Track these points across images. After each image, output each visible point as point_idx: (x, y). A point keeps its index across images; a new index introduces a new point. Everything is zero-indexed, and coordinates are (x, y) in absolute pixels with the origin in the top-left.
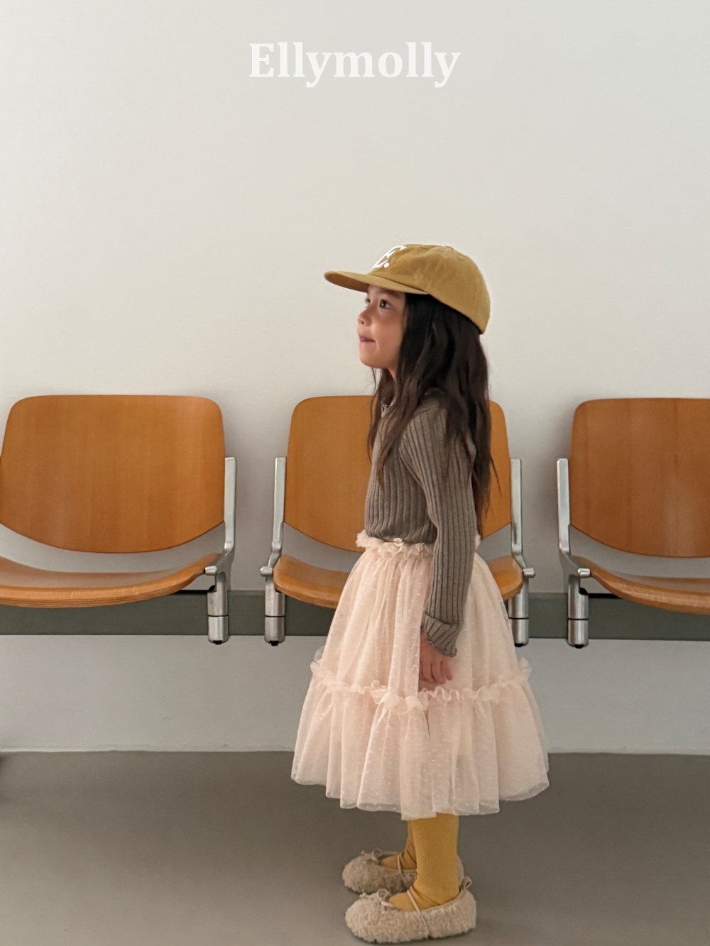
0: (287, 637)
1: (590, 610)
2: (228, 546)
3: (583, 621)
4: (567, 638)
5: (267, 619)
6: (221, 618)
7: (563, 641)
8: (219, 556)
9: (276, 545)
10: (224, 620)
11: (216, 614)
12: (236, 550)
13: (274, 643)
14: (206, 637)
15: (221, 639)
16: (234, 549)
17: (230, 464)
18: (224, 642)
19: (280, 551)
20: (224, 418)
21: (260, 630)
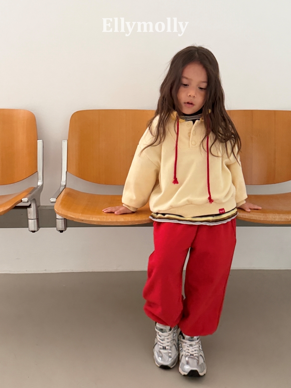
0: (68, 228)
2: (40, 183)
8: (34, 189)
9: (63, 183)
10: (37, 221)
12: (43, 186)
13: (61, 231)
14: (28, 228)
17: (40, 143)
18: (37, 231)
19: (65, 185)
20: (37, 121)
21: (55, 226)
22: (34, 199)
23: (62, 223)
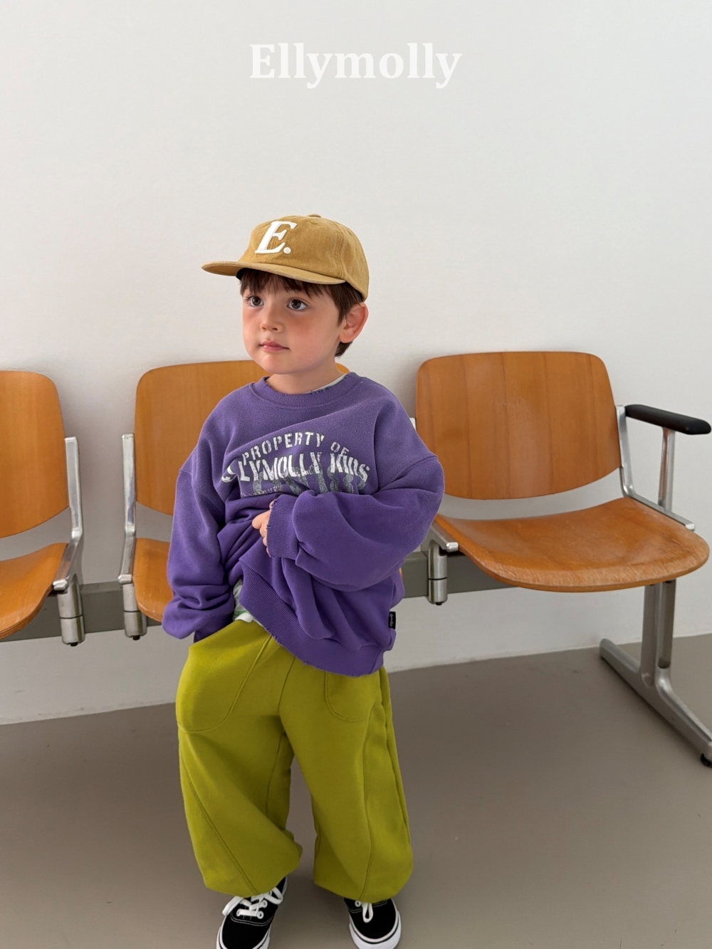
1: (449, 569)
2: (76, 533)
3: (442, 581)
4: (428, 595)
5: (126, 614)
6: (75, 620)
7: (424, 598)
10: (77, 620)
11: (68, 616)
12: (85, 538)
13: (136, 637)
15: (77, 640)
16: (82, 537)
17: (71, 443)
19: (135, 534)
23: (134, 621)
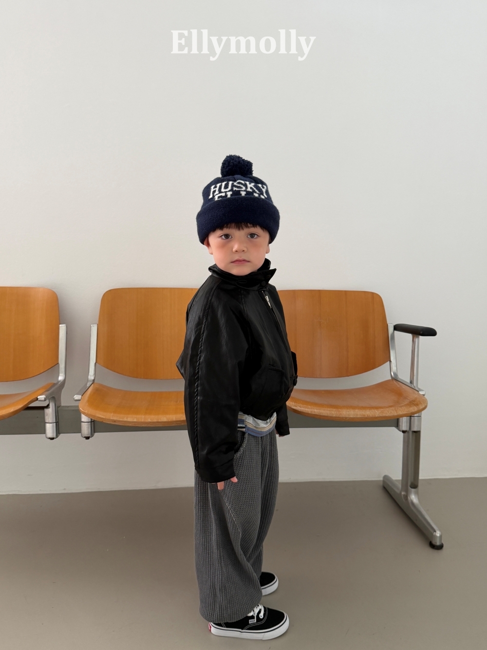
2: (61, 378)
5: (83, 424)
8: (54, 385)
9: (91, 377)
10: (56, 425)
11: (50, 422)
13: (87, 438)
15: (55, 436)
16: (65, 380)
18: (55, 438)
19: (94, 380)
21: (78, 430)
22: (53, 398)
23: (89, 427)
